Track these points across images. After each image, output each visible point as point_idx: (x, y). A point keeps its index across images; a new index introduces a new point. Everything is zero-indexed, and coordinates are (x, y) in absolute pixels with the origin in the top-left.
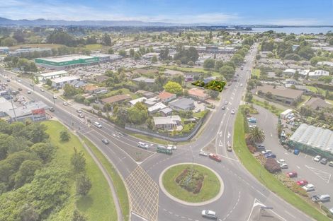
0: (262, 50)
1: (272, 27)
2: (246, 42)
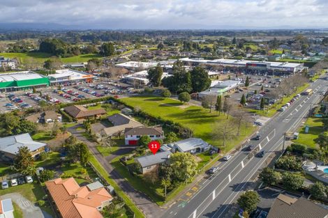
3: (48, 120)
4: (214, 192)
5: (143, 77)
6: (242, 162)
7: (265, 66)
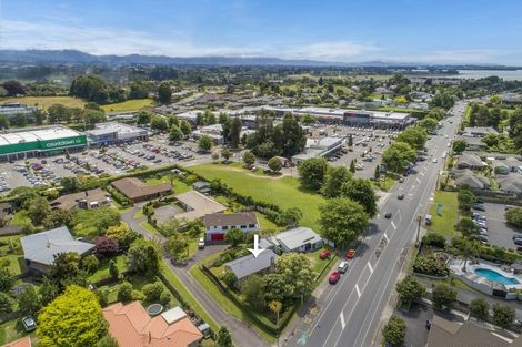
0: (472, 124)
1: (495, 68)
2: (437, 103)
3: (92, 203)
4: (342, 315)
5: (216, 133)
6: (369, 264)
7: (367, 116)
